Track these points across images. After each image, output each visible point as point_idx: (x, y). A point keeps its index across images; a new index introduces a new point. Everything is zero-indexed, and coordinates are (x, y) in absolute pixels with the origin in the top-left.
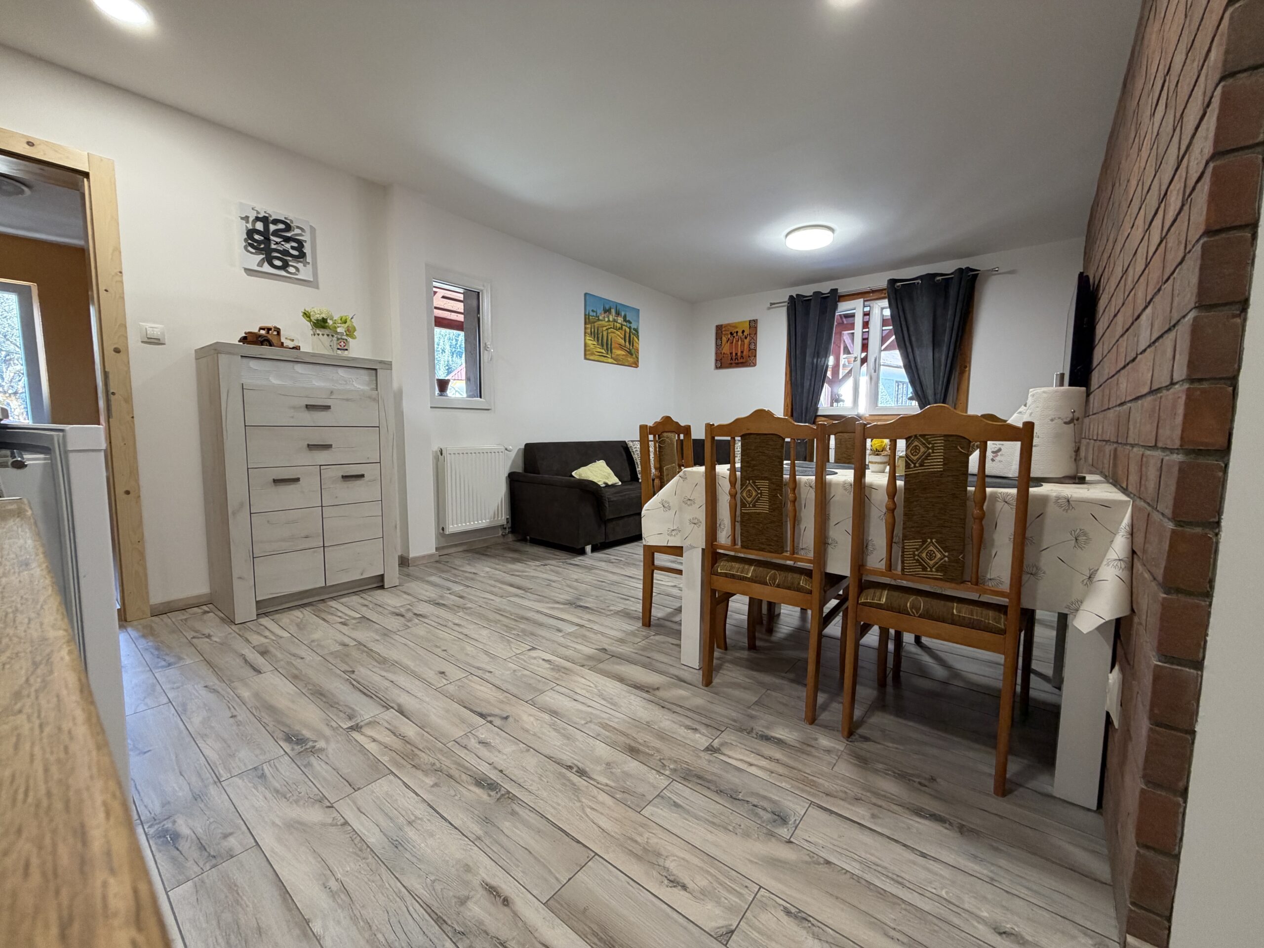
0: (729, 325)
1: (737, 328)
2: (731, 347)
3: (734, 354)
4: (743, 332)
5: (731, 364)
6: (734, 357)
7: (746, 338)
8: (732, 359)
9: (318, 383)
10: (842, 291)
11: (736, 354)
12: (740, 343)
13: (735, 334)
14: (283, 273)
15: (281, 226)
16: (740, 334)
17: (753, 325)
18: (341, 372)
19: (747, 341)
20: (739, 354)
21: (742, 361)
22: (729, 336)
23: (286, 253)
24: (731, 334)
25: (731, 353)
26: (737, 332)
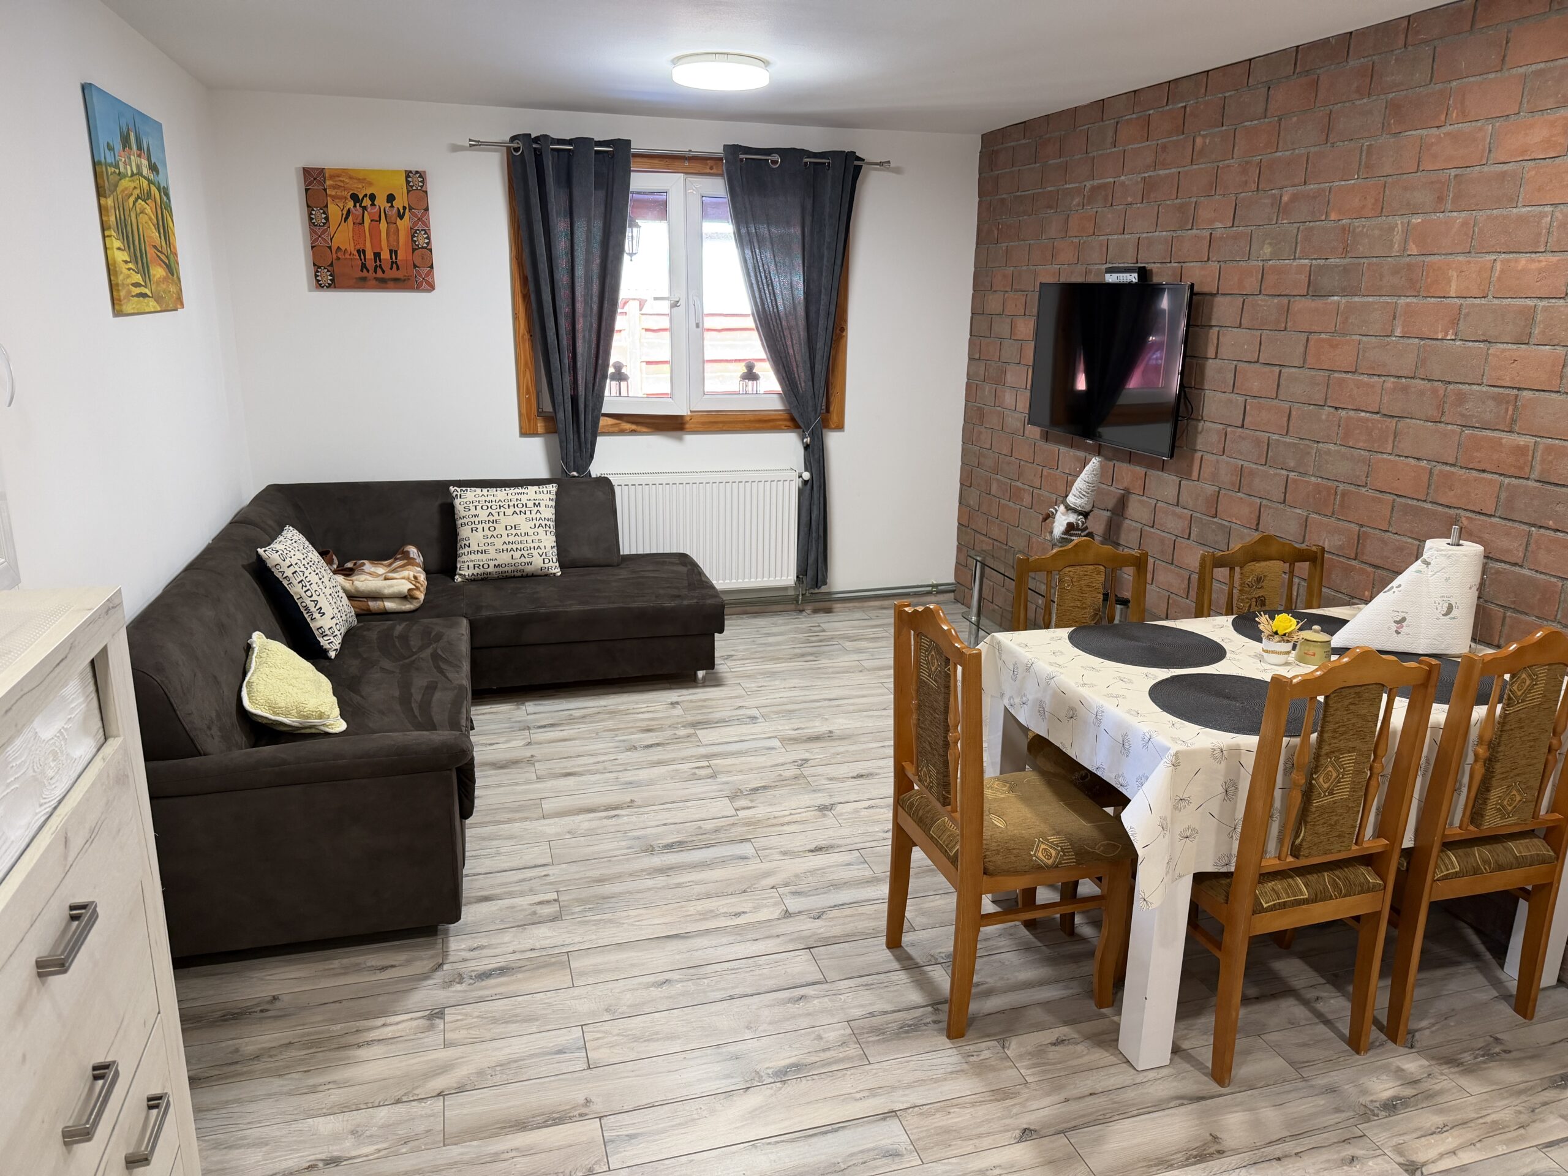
0: (344, 172)
1: (370, 184)
2: (358, 234)
3: (370, 255)
4: (391, 198)
5: (364, 279)
6: (370, 264)
7: (401, 217)
8: (364, 266)
10: (638, 145)
11: (377, 255)
12: (383, 225)
13: (367, 202)
16: (381, 201)
17: (416, 181)
19: (403, 225)
20: (385, 255)
21: (393, 274)
22: (351, 204)
24: (355, 197)
25: (361, 252)
26: (372, 197)
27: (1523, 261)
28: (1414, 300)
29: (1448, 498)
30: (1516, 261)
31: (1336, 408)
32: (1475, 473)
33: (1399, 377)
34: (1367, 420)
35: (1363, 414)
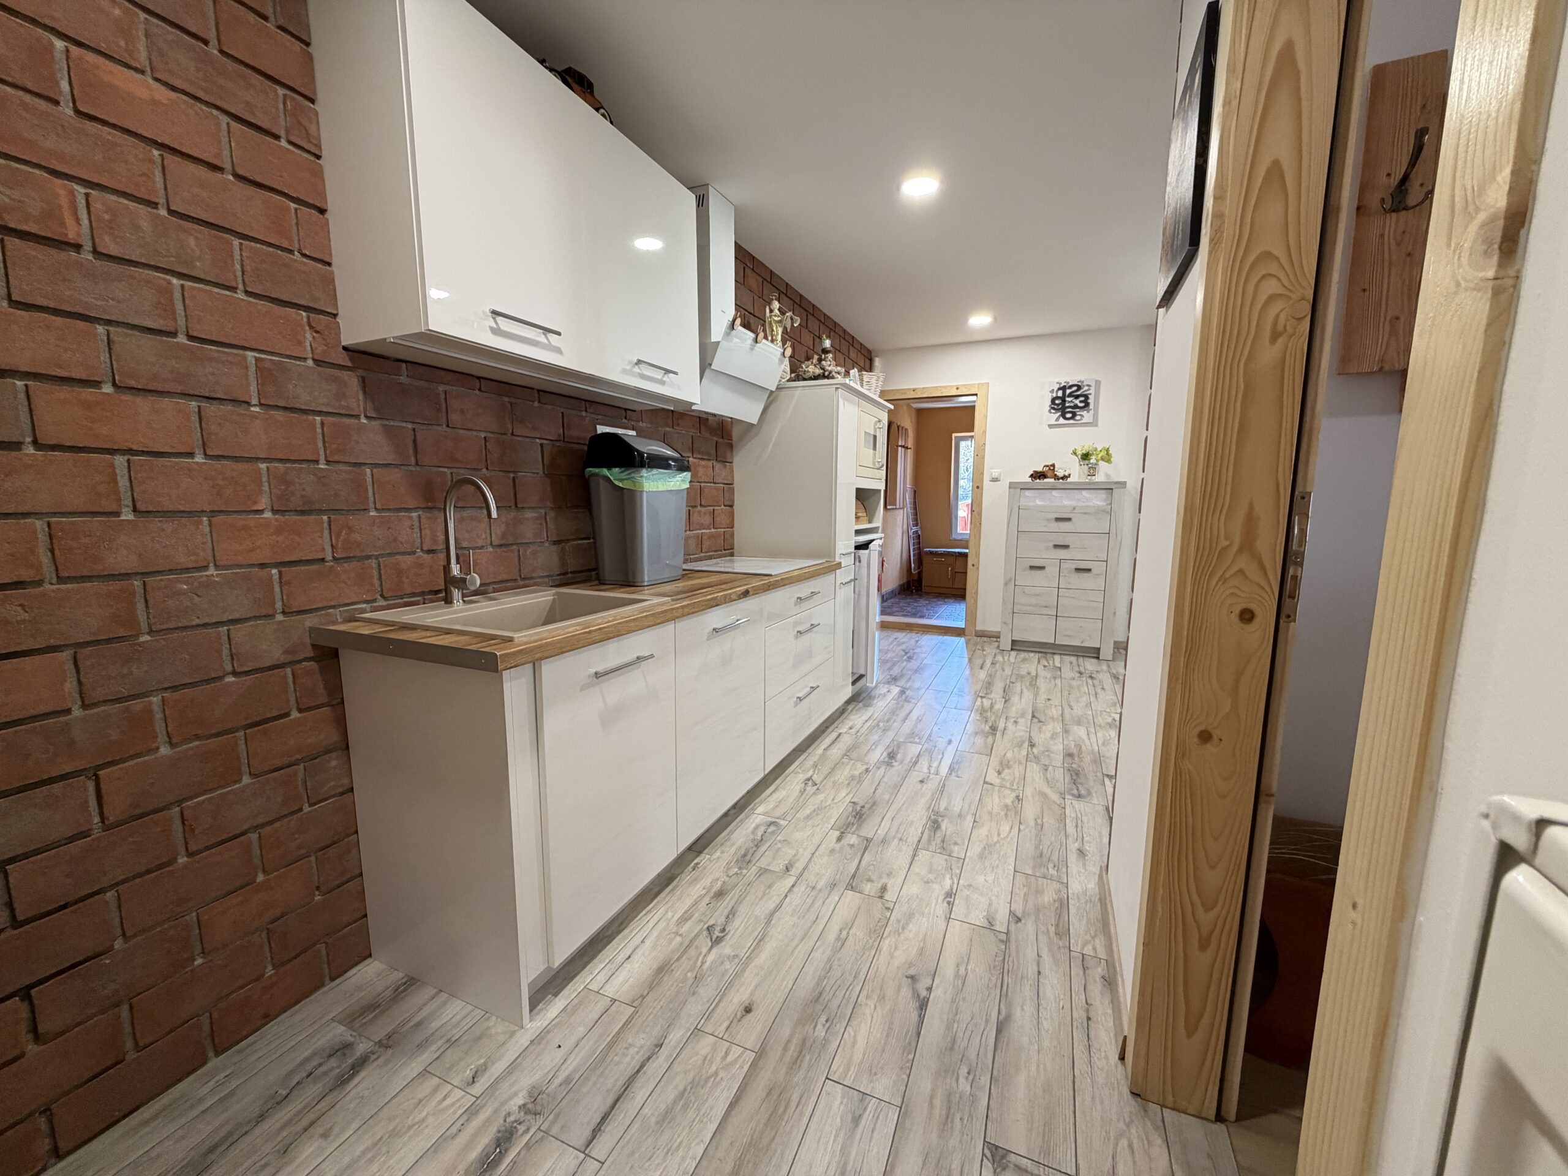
9: (1066, 502)
14: (1072, 421)
15: (1075, 388)
18: (1085, 493)
23: (1076, 407)
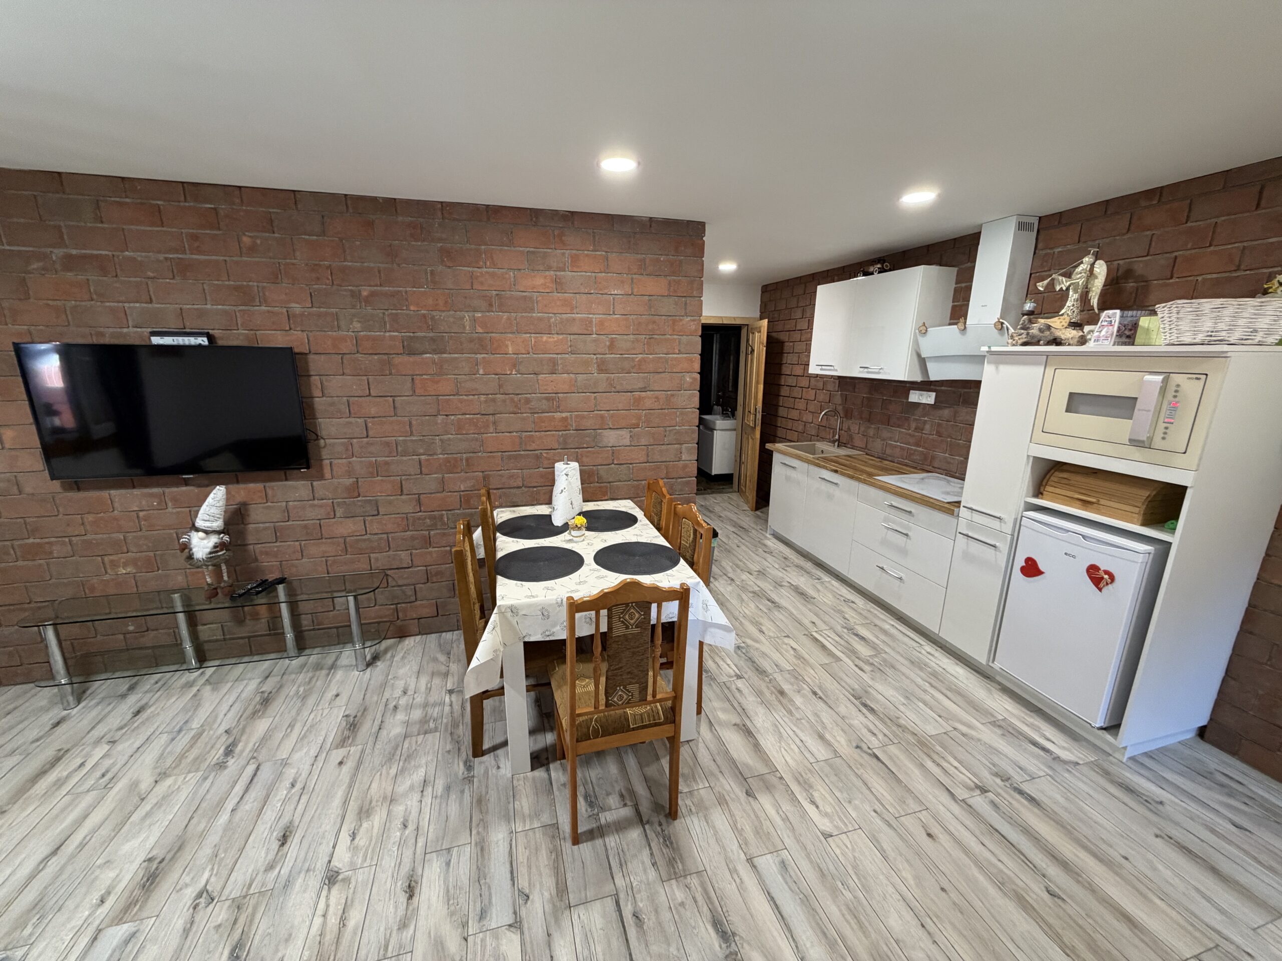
27: (545, 338)
28: (486, 355)
29: (534, 446)
30: (542, 337)
31: (446, 415)
32: (543, 433)
33: (487, 395)
34: (473, 418)
35: (467, 416)
